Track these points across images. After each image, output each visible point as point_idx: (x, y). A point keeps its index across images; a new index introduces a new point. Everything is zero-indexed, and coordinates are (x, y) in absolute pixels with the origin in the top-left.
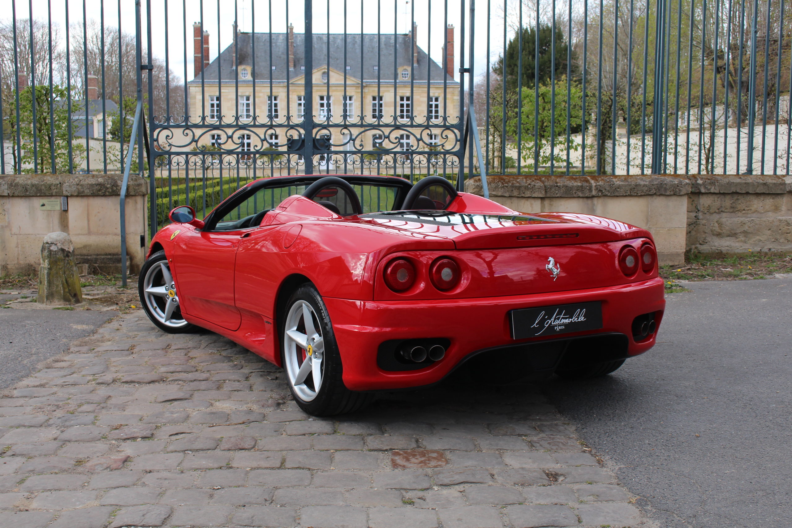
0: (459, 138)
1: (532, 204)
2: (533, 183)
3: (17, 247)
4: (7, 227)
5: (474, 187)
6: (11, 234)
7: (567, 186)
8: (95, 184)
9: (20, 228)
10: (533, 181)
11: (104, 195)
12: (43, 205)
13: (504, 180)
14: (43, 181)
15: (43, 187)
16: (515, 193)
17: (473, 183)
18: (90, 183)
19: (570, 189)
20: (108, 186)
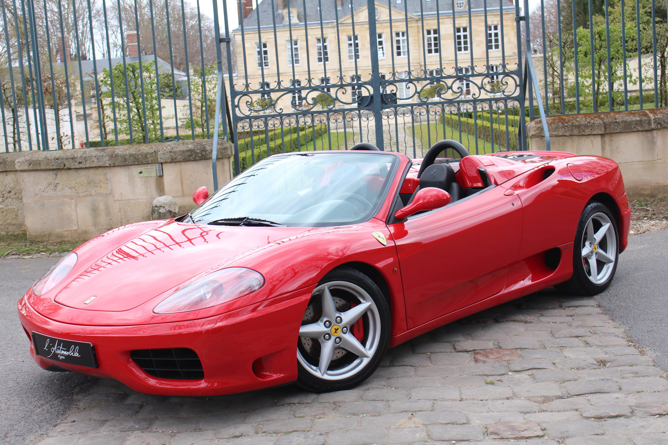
0: (518, 83)
1: (592, 141)
2: (592, 121)
3: (120, 212)
4: (110, 194)
5: (535, 129)
6: (114, 200)
7: (626, 122)
8: (186, 150)
9: (121, 194)
10: (592, 119)
11: (195, 160)
12: (141, 173)
13: (564, 120)
14: (140, 151)
15: (140, 157)
16: (576, 132)
17: (534, 126)
18: (181, 149)
19: (629, 124)
20: (198, 151)
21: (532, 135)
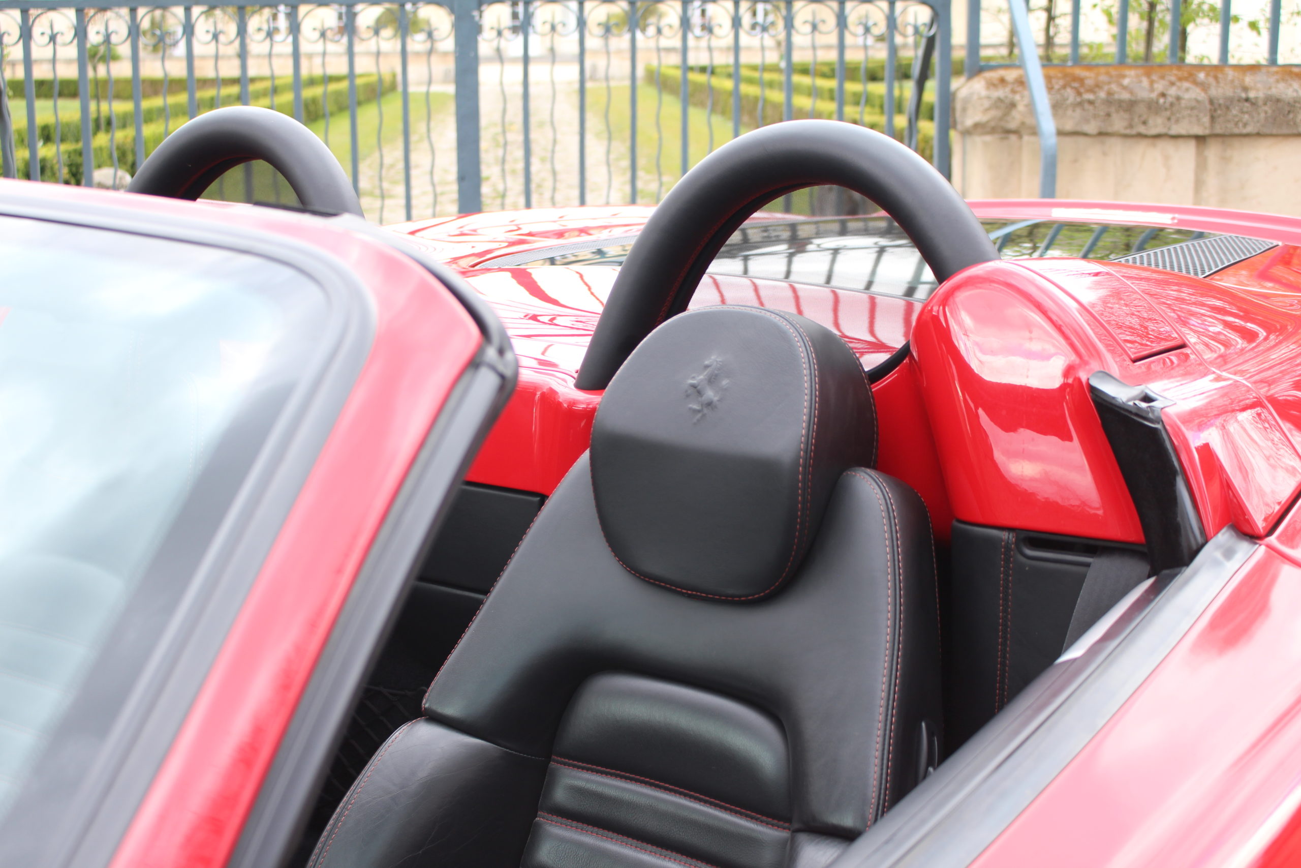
1: (1167, 158)
2: (1173, 91)
5: (987, 104)
7: (1278, 100)
10: (1172, 84)
13: (1081, 80)
16: (1118, 123)
17: (984, 93)
19: (1287, 109)
21: (977, 126)
